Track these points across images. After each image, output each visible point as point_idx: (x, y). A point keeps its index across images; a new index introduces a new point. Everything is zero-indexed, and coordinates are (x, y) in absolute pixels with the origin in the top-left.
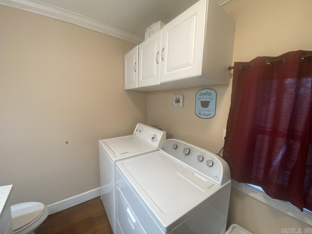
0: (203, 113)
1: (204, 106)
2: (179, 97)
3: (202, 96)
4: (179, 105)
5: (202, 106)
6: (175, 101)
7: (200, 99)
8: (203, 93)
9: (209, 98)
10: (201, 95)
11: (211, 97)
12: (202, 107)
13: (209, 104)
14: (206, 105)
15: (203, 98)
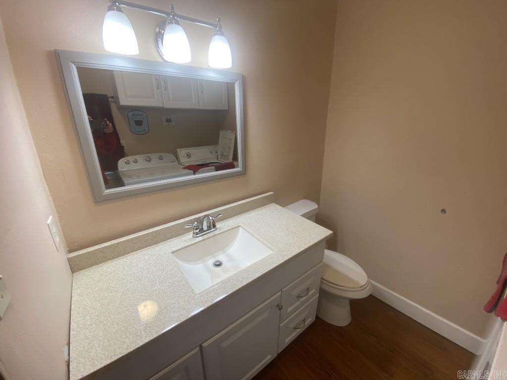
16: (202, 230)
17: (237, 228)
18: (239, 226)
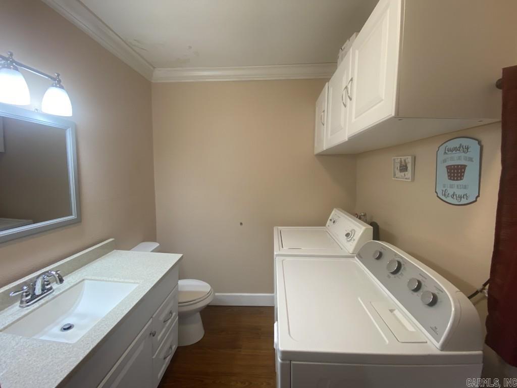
0: (453, 193)
1: (454, 177)
2: (405, 161)
3: (450, 155)
4: (406, 176)
5: (448, 176)
6: (399, 168)
7: (445, 161)
8: (452, 147)
9: (465, 159)
10: (447, 152)
11: (468, 155)
12: (450, 179)
13: (464, 172)
14: (458, 173)
15: (452, 159)
16: (34, 297)
17: (82, 282)
18: (83, 280)
